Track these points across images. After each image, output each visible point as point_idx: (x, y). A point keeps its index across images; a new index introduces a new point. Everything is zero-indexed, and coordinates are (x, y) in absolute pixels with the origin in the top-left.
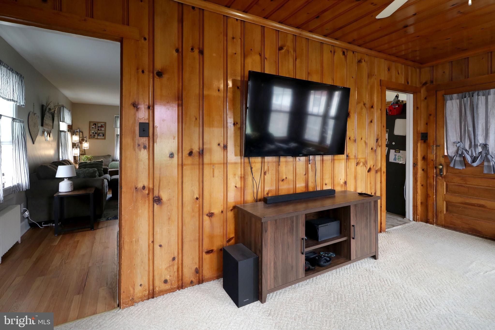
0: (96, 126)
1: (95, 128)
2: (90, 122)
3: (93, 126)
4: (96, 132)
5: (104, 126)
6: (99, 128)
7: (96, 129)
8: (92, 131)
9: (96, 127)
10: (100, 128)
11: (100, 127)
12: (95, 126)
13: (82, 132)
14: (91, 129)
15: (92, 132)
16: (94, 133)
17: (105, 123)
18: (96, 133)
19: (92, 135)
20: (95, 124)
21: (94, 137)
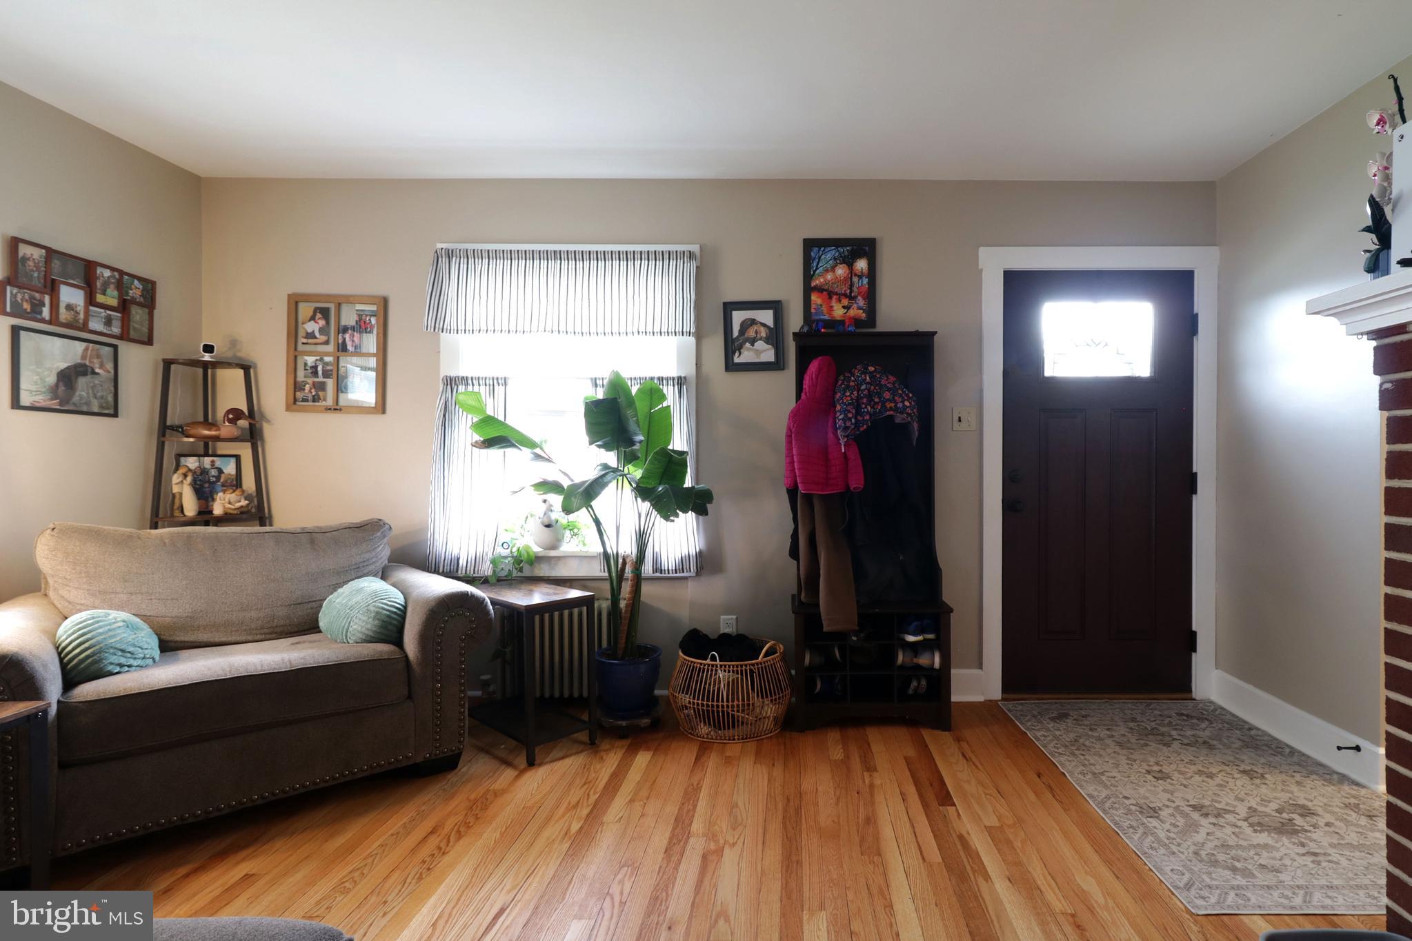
0: (328, 323)
1: (323, 338)
2: (295, 302)
3: (312, 327)
4: (327, 364)
5: (373, 321)
6: (347, 336)
7: (330, 348)
8: (306, 358)
9: (328, 334)
10: (352, 336)
11: (353, 328)
12: (322, 323)
13: (247, 368)
15: (306, 364)
16: (320, 368)
17: (384, 303)
18: (327, 374)
19: (307, 387)
20: (325, 313)
21: (316, 399)
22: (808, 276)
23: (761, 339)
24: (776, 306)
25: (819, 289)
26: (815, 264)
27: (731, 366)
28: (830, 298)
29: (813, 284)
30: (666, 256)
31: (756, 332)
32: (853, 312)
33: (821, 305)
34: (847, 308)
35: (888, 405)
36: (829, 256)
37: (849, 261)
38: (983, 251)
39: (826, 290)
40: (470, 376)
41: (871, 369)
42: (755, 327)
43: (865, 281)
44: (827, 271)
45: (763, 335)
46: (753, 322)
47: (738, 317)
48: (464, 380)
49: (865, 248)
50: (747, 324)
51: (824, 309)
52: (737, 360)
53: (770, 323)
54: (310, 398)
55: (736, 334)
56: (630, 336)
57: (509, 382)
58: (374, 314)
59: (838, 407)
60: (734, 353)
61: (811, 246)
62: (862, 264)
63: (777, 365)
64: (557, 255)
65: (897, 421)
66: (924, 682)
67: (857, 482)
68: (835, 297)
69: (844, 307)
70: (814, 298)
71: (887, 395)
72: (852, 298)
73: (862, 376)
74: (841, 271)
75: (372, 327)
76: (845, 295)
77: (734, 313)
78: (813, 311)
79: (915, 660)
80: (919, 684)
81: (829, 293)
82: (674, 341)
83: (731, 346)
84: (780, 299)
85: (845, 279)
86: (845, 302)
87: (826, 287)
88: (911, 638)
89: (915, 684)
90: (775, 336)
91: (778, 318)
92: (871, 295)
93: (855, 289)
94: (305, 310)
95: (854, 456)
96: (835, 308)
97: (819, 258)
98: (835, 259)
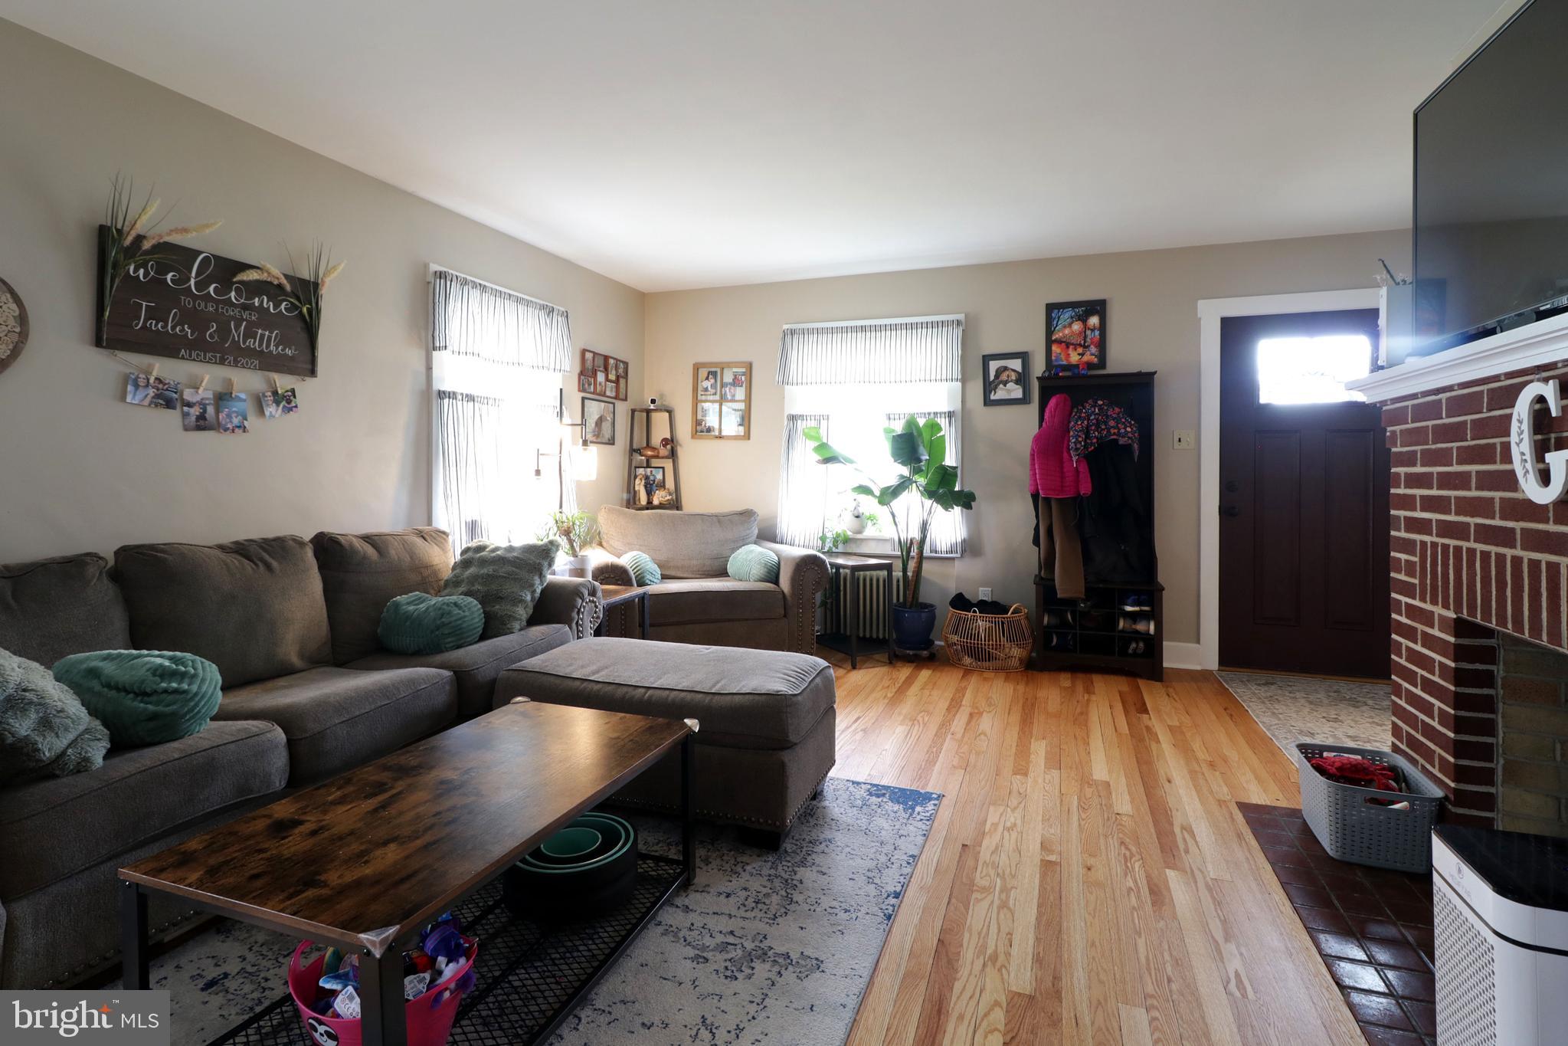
0: (716, 381)
1: (713, 391)
2: (697, 367)
3: (707, 384)
5: (743, 378)
6: (727, 389)
8: (702, 404)
9: (716, 388)
10: (730, 389)
11: (730, 384)
12: (713, 381)
13: (670, 412)
14: (699, 397)
15: (701, 409)
16: (710, 411)
17: (750, 366)
18: (715, 414)
19: (702, 424)
20: (714, 374)
22: (1049, 331)
23: (1011, 381)
24: (1024, 356)
25: (1059, 342)
26: (1055, 322)
27: (988, 402)
28: (1068, 347)
29: (1053, 338)
30: (940, 325)
31: (1008, 376)
32: (1087, 358)
33: (1060, 354)
34: (1082, 355)
35: (1112, 431)
36: (1067, 315)
37: (1083, 318)
38: (1201, 303)
39: (1064, 342)
40: (805, 414)
41: (1100, 402)
42: (1007, 373)
43: (1097, 333)
44: (1065, 327)
45: (1014, 378)
46: (1006, 369)
47: (994, 366)
48: (801, 417)
49: (1097, 307)
50: (1000, 371)
51: (1063, 356)
52: (993, 397)
53: (1019, 369)
54: (705, 430)
55: (992, 378)
56: (914, 383)
57: (830, 417)
58: (744, 374)
59: (1071, 433)
60: (990, 392)
61: (1051, 308)
62: (1094, 321)
63: (1025, 400)
64: (863, 329)
65: (1121, 442)
66: (1141, 645)
67: (1086, 489)
68: (1071, 347)
69: (1079, 354)
70: (1055, 348)
71: (1112, 423)
72: (1085, 347)
73: (1092, 409)
74: (1077, 327)
75: (742, 383)
76: (1080, 345)
77: (992, 363)
78: (1053, 358)
79: (1134, 626)
80: (1137, 646)
81: (1066, 344)
82: (946, 385)
83: (989, 387)
84: (1026, 351)
85: (1080, 333)
86: (1080, 350)
87: (1064, 340)
88: (1129, 608)
89: (1134, 645)
90: (1022, 379)
91: (1026, 365)
92: (1102, 344)
93: (1088, 340)
94: (703, 373)
95: (1084, 469)
96: (1071, 356)
97: (1059, 317)
98: (1072, 318)
